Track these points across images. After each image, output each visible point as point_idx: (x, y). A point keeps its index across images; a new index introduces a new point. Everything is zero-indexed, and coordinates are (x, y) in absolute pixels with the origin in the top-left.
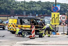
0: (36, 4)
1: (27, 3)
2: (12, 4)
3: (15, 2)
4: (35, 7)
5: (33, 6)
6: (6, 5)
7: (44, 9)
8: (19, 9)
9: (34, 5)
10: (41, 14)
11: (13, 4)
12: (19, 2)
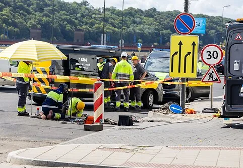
0: (142, 17)
1: (119, 14)
2: (79, 15)
3: (87, 9)
4: (140, 23)
5: (134, 22)
6: (64, 17)
7: (165, 32)
8: (98, 28)
9: (138, 20)
10: (156, 44)
11: (83, 16)
12: (99, 10)
